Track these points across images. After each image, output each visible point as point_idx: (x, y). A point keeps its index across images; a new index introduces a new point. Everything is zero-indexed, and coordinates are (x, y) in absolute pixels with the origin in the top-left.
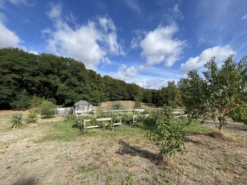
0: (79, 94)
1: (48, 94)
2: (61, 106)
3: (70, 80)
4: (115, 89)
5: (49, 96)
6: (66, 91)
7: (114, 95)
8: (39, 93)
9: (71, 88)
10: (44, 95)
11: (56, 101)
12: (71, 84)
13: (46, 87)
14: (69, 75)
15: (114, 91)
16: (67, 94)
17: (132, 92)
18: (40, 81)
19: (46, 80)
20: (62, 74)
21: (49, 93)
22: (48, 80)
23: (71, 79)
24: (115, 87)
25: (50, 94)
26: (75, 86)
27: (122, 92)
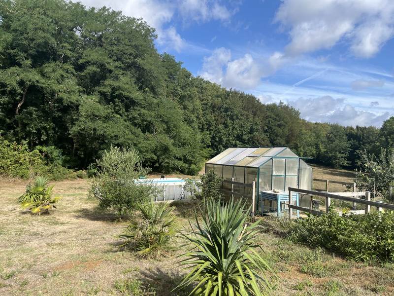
0: (144, 131)
1: (38, 130)
2: (84, 172)
3: (116, 84)
4: (229, 121)
5: (44, 137)
6: (104, 122)
7: (225, 139)
8: (10, 127)
9: (117, 113)
10: (28, 135)
11: (63, 154)
12: (119, 96)
13: (32, 109)
14: (112, 65)
15: (226, 126)
16: (109, 132)
17: (279, 131)
18: (21, 83)
19: (37, 81)
20: (88, 62)
21: (45, 128)
22: (43, 83)
23: (116, 78)
24: (229, 113)
25: (46, 131)
26: (130, 103)
27: (252, 131)
